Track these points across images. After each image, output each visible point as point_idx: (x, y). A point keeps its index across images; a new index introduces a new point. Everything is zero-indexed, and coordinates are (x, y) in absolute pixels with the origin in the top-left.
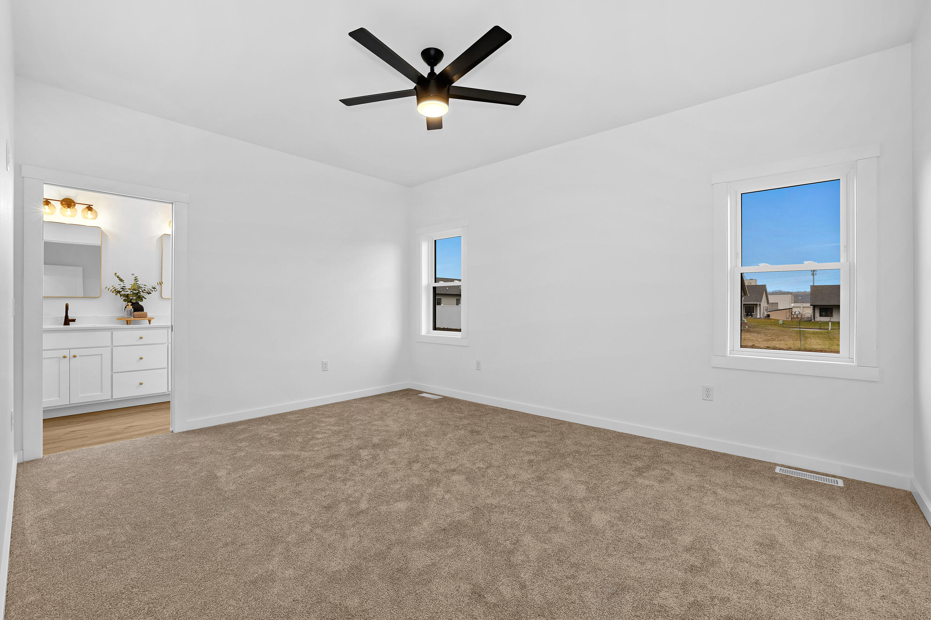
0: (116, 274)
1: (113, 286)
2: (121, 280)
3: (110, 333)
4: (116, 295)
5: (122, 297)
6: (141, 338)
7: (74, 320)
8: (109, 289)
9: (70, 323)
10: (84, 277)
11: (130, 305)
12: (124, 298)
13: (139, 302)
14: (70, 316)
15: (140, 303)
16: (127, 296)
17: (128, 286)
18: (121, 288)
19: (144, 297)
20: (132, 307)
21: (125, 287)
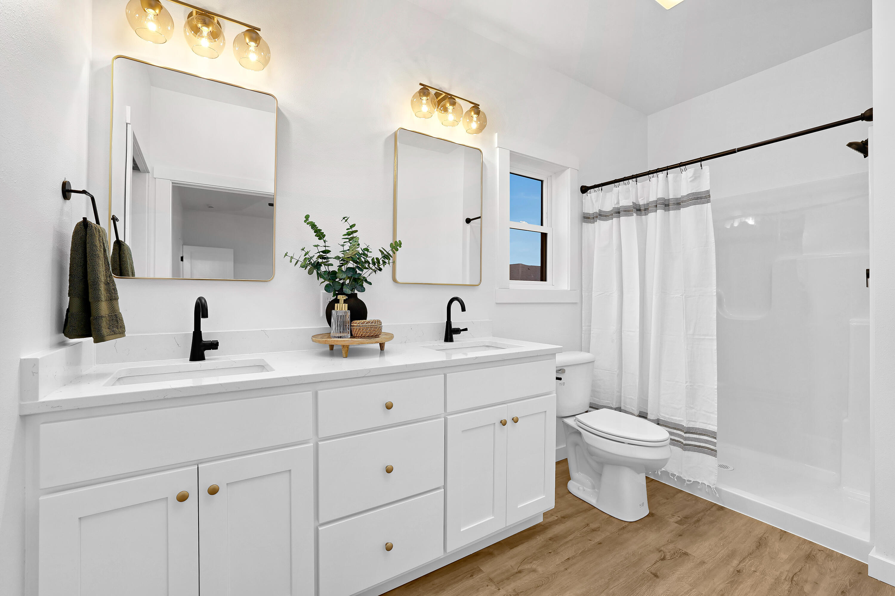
0: (307, 217)
1: (303, 250)
2: (320, 235)
3: (309, 395)
4: (310, 273)
5: (322, 280)
6: (389, 407)
7: (214, 345)
8: (292, 258)
9: (207, 353)
10: (235, 261)
11: (342, 301)
12: (327, 282)
13: (356, 292)
14: (207, 335)
15: (361, 296)
16: (332, 275)
17: (336, 250)
18: (318, 254)
19: (366, 281)
20: (347, 305)
21: (329, 251)
